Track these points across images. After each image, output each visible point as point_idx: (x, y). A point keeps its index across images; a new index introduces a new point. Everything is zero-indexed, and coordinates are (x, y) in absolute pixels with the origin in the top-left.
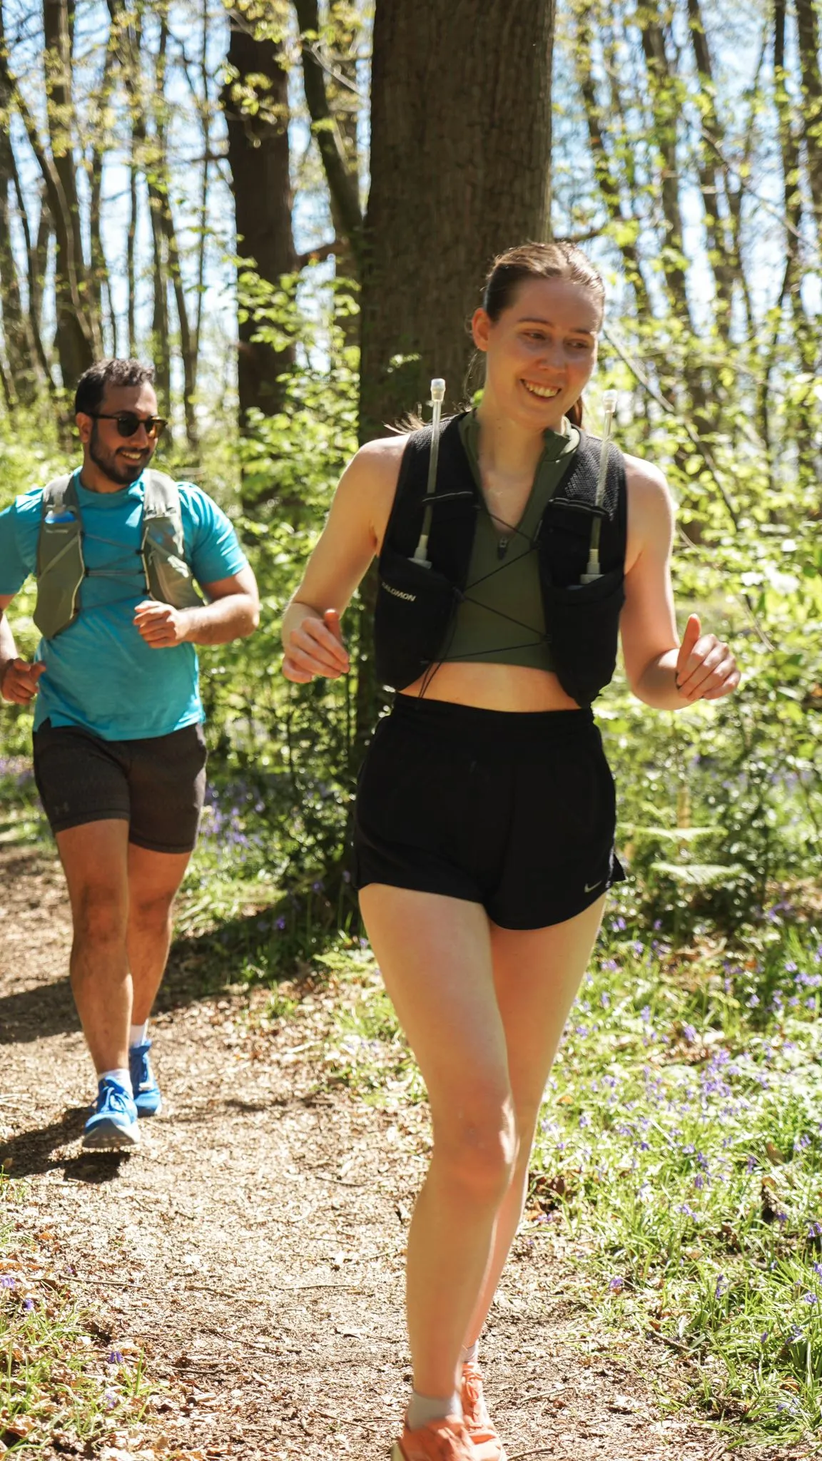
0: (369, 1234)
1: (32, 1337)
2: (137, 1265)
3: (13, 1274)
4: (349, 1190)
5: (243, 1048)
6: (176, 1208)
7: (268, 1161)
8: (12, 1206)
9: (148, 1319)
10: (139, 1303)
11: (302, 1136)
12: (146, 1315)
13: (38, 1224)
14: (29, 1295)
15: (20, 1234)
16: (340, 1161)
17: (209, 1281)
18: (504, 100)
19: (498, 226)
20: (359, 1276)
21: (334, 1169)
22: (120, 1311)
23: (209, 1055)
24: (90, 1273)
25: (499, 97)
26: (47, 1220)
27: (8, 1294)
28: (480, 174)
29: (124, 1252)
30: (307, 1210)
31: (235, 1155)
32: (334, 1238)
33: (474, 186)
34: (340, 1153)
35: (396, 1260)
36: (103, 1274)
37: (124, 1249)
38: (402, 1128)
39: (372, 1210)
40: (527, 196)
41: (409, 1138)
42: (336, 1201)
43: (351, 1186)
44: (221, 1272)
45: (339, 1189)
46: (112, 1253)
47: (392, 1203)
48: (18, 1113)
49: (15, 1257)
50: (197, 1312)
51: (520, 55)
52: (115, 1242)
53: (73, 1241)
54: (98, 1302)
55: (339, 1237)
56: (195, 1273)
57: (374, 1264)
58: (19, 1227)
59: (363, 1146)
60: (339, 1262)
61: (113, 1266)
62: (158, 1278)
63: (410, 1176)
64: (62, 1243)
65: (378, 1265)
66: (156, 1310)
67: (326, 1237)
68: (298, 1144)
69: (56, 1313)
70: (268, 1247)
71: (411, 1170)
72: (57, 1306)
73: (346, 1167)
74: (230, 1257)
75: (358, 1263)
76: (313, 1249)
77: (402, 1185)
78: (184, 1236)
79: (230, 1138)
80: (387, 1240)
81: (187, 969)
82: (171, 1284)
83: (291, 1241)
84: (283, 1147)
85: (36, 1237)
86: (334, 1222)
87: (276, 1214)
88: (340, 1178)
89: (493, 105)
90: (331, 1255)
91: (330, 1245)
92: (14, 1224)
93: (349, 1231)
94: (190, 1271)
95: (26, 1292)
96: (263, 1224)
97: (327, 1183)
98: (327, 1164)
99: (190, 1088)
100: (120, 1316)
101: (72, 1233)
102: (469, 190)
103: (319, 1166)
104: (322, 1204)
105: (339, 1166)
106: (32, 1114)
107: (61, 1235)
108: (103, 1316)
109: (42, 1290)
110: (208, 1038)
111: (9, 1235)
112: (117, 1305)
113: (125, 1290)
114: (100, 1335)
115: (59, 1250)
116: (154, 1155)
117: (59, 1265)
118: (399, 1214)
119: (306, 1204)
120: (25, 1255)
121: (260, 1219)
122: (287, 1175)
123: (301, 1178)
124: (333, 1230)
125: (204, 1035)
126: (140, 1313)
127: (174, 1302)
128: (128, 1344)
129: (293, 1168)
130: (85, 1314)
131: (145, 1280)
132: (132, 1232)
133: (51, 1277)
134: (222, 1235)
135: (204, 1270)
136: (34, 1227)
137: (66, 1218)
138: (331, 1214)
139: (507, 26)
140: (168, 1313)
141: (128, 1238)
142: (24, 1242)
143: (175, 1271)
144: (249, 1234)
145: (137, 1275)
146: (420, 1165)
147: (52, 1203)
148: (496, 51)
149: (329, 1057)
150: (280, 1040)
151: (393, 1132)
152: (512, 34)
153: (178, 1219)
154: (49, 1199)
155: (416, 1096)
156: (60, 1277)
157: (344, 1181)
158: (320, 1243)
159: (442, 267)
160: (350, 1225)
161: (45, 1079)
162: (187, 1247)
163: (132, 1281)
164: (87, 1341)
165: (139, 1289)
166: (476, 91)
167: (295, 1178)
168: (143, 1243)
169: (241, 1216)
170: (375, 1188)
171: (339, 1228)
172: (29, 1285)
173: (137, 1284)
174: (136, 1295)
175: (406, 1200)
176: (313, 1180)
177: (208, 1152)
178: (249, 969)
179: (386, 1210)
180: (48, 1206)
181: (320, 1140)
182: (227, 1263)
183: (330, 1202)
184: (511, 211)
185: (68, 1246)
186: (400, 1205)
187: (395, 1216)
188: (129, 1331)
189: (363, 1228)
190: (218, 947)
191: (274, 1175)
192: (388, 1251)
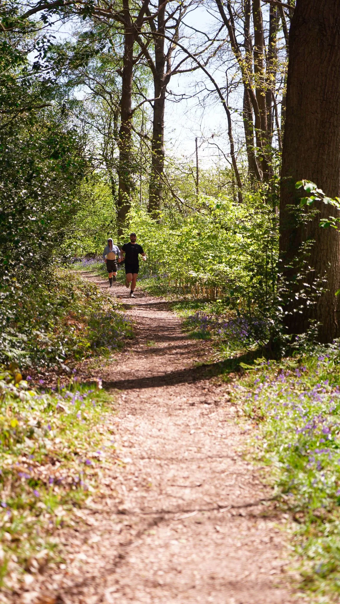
18: (328, 92)
19: (325, 133)
25: (326, 91)
28: (319, 116)
33: (317, 120)
40: (335, 123)
51: (334, 77)
59: (222, 411)
89: (324, 93)
90: (191, 431)
102: (315, 120)
139: (330, 67)
148: (326, 76)
152: (332, 70)
166: (319, 89)
170: (217, 419)
184: (330, 128)
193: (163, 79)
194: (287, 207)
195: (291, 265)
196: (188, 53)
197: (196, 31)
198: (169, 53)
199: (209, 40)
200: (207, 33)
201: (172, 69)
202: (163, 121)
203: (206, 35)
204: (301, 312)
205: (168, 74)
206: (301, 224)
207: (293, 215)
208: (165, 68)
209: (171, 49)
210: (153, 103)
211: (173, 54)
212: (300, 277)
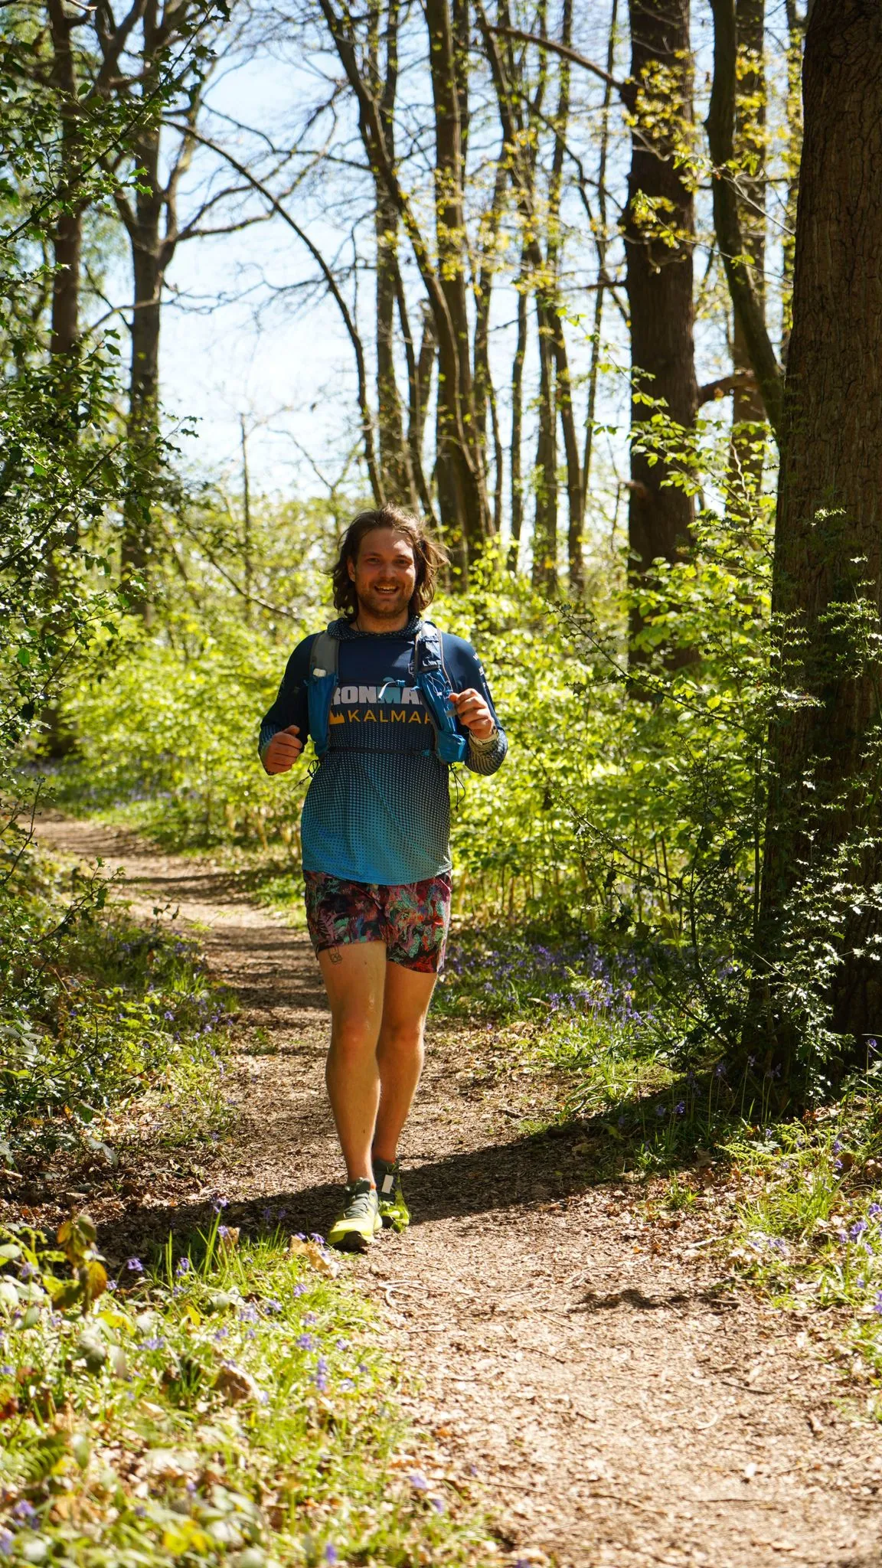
0: (780, 1445)
1: (436, 1541)
2: (538, 1469)
3: (412, 1472)
4: (758, 1398)
5: (641, 1240)
6: (576, 1409)
7: (671, 1363)
8: (407, 1400)
9: (552, 1526)
10: (543, 1509)
11: (706, 1338)
12: (549, 1521)
13: (435, 1419)
14: (430, 1495)
15: (418, 1430)
16: (747, 1366)
17: (614, 1489)
20: (771, 1490)
21: (741, 1374)
22: (523, 1516)
23: (607, 1246)
24: (491, 1474)
26: (444, 1416)
27: (408, 1493)
29: (523, 1454)
30: (715, 1419)
31: (637, 1356)
32: (743, 1448)
34: (747, 1357)
35: (810, 1475)
36: (504, 1475)
37: (525, 1450)
38: (812, 1333)
39: (782, 1420)
41: (820, 1345)
42: (744, 1409)
43: (759, 1393)
44: (626, 1480)
45: (747, 1396)
46: (512, 1455)
47: (803, 1414)
48: (410, 1300)
49: (413, 1454)
50: (603, 1521)
52: (515, 1442)
53: (472, 1439)
54: (500, 1506)
55: (749, 1448)
56: (599, 1479)
57: (785, 1478)
58: (416, 1422)
59: (772, 1352)
60: (749, 1473)
61: (514, 1468)
62: (560, 1483)
63: (823, 1385)
64: (460, 1441)
65: (790, 1479)
66: (560, 1516)
67: (734, 1447)
68: (703, 1346)
69: (458, 1515)
70: (676, 1456)
71: (824, 1379)
72: (458, 1507)
73: (755, 1372)
74: (635, 1464)
75: (769, 1477)
76: (722, 1458)
77: (814, 1394)
78: (586, 1439)
79: (631, 1336)
80: (800, 1453)
81: (579, 1153)
82: (574, 1490)
83: (697, 1449)
84: (686, 1348)
85: (433, 1434)
86: (742, 1432)
87: (681, 1420)
88: (747, 1384)
90: (741, 1466)
91: (739, 1455)
92: (411, 1420)
93: (759, 1442)
94: (593, 1477)
95: (427, 1490)
96: (669, 1430)
97: (733, 1389)
98: (733, 1369)
99: (588, 1281)
100: (524, 1522)
101: (471, 1432)
103: (726, 1371)
104: (729, 1411)
105: (747, 1371)
106: (424, 1302)
107: (459, 1433)
108: (507, 1521)
109: (444, 1491)
110: (605, 1228)
111: (407, 1430)
112: (520, 1509)
113: (527, 1494)
114: (506, 1541)
115: (458, 1448)
116: (552, 1351)
117: (458, 1464)
118: (811, 1425)
119: (713, 1410)
120: (423, 1453)
121: (666, 1424)
122: (692, 1379)
123: (706, 1382)
124: (742, 1440)
125: (600, 1225)
126: (544, 1519)
127: (579, 1509)
128: (535, 1552)
129: (697, 1372)
130: (489, 1518)
131: (546, 1484)
132: (530, 1434)
133: (452, 1477)
134: (625, 1441)
135: (608, 1476)
136: (430, 1423)
137: (463, 1415)
138: (739, 1422)
140: (573, 1520)
141: (528, 1438)
142: (421, 1438)
143: (578, 1476)
144: (654, 1440)
145: (539, 1479)
146: (832, 1374)
147: (449, 1399)
149: (734, 1254)
150: (682, 1234)
151: (802, 1339)
153: (580, 1421)
154: (445, 1393)
155: (826, 1300)
156: (460, 1478)
157: (752, 1388)
158: (729, 1453)
159: (869, 413)
160: (759, 1435)
161: (435, 1264)
162: (590, 1451)
163: (534, 1485)
164: (491, 1546)
165: (542, 1494)
167: (700, 1382)
168: (542, 1444)
169: (646, 1421)
170: (785, 1396)
171: (748, 1438)
172: (430, 1485)
173: (539, 1489)
174: (539, 1500)
175: (820, 1413)
176: (719, 1385)
177: (608, 1350)
178: (645, 1157)
179: (796, 1420)
180: (443, 1401)
181: (724, 1341)
182: (632, 1470)
183: (738, 1410)
185: (467, 1445)
186: (812, 1416)
187: (807, 1427)
188: (534, 1537)
189: (773, 1440)
190: (613, 1131)
191: (678, 1379)
192: (800, 1465)
193: (156, 253)
194: (831, 610)
195: (843, 802)
196: (248, 176)
197: (240, 126)
198: (171, 183)
199: (274, 151)
200: (266, 133)
201: (180, 228)
202: (156, 367)
203: (265, 137)
204: (876, 957)
205: (171, 238)
206: (871, 666)
207: (842, 637)
208: (162, 223)
209: (176, 173)
210: (130, 317)
211: (183, 184)
212: (869, 842)
